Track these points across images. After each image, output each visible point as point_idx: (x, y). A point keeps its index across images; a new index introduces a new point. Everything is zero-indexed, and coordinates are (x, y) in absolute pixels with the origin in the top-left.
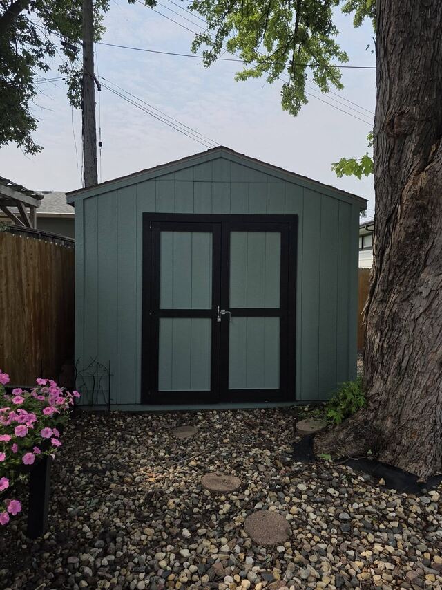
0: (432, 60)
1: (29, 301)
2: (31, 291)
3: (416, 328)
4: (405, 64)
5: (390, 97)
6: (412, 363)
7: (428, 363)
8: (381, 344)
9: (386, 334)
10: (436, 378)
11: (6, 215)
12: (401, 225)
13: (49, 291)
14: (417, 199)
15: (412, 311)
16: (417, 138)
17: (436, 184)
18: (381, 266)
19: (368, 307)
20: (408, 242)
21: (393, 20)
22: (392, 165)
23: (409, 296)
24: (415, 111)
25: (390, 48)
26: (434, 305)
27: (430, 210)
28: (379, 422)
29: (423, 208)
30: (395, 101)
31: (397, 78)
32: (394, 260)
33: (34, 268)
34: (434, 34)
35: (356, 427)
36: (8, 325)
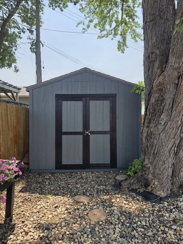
0: (164, 32)
1: (11, 129)
2: (12, 125)
3: (160, 138)
4: (153, 34)
5: (148, 47)
6: (158, 152)
7: (165, 151)
8: (147, 144)
9: (149, 140)
10: (168, 158)
11: (7, 97)
12: (153, 97)
13: (20, 125)
14: (159, 87)
15: (158, 131)
16: (159, 62)
17: (166, 80)
18: (147, 113)
19: (143, 129)
20: (156, 103)
21: (148, 17)
22: (150, 73)
23: (157, 125)
24: (157, 52)
25: (148, 28)
26: (166, 128)
27: (164, 91)
28: (147, 176)
29: (161, 90)
30: (150, 48)
31: (150, 39)
32: (151, 110)
33: (14, 116)
34: (164, 22)
35: (138, 178)
36: (3, 138)
